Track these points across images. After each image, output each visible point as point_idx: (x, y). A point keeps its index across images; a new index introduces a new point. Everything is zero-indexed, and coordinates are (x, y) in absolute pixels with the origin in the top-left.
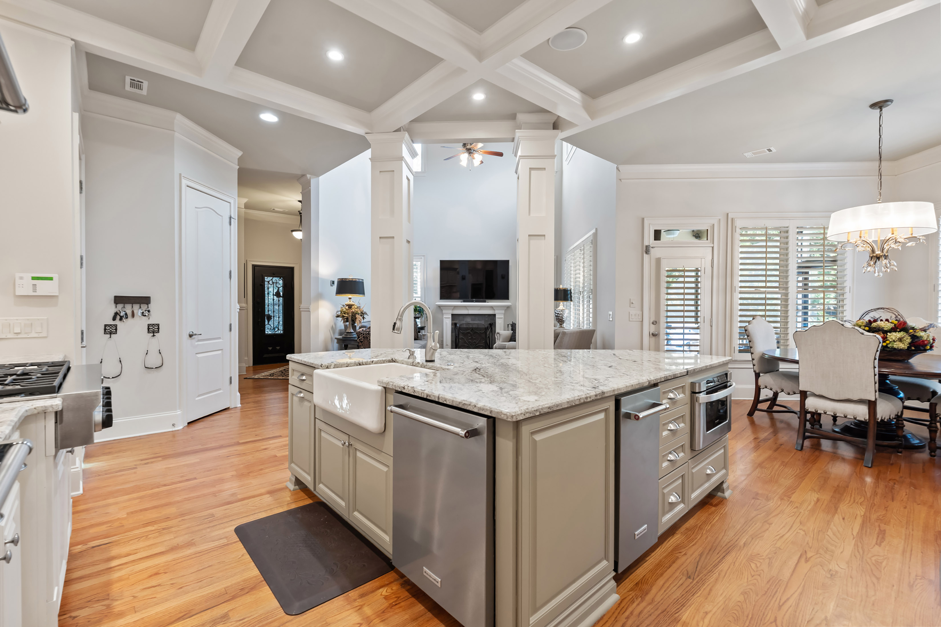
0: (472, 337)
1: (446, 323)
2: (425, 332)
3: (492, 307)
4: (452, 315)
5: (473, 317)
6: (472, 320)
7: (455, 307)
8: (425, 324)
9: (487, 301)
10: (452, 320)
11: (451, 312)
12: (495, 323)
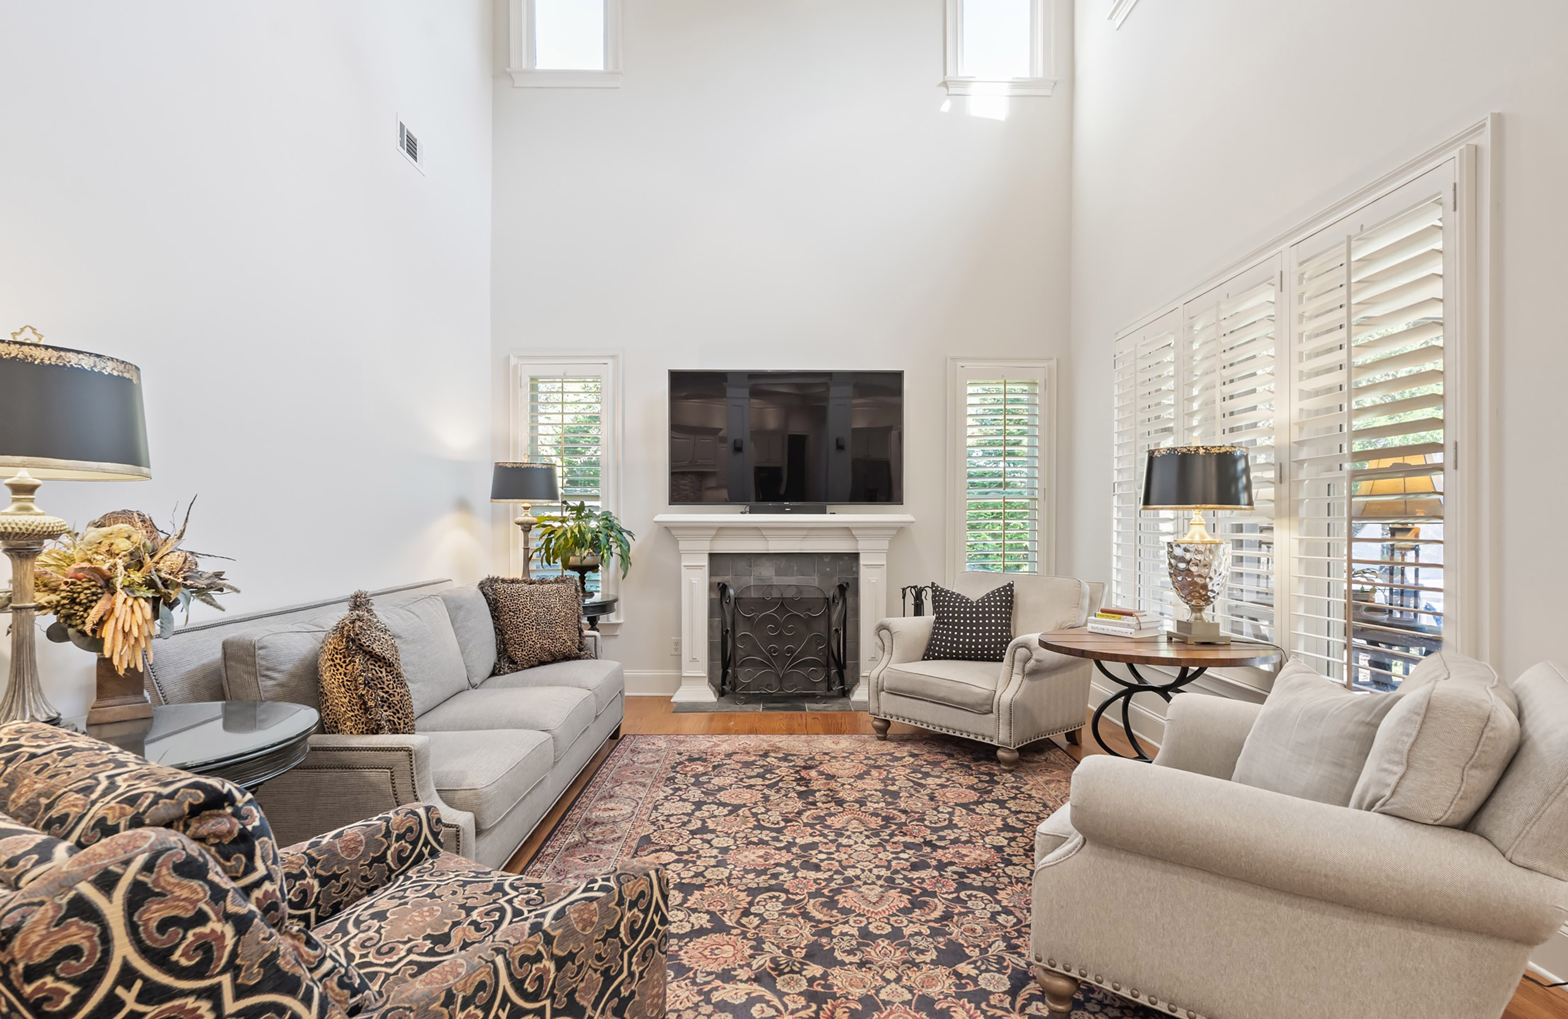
0: (781, 634)
1: (691, 584)
2: (618, 617)
3: (847, 530)
4: (713, 557)
5: (783, 563)
6: (778, 574)
7: (721, 530)
8: (617, 590)
9: (829, 508)
10: (712, 573)
11: (707, 546)
12: (856, 580)
